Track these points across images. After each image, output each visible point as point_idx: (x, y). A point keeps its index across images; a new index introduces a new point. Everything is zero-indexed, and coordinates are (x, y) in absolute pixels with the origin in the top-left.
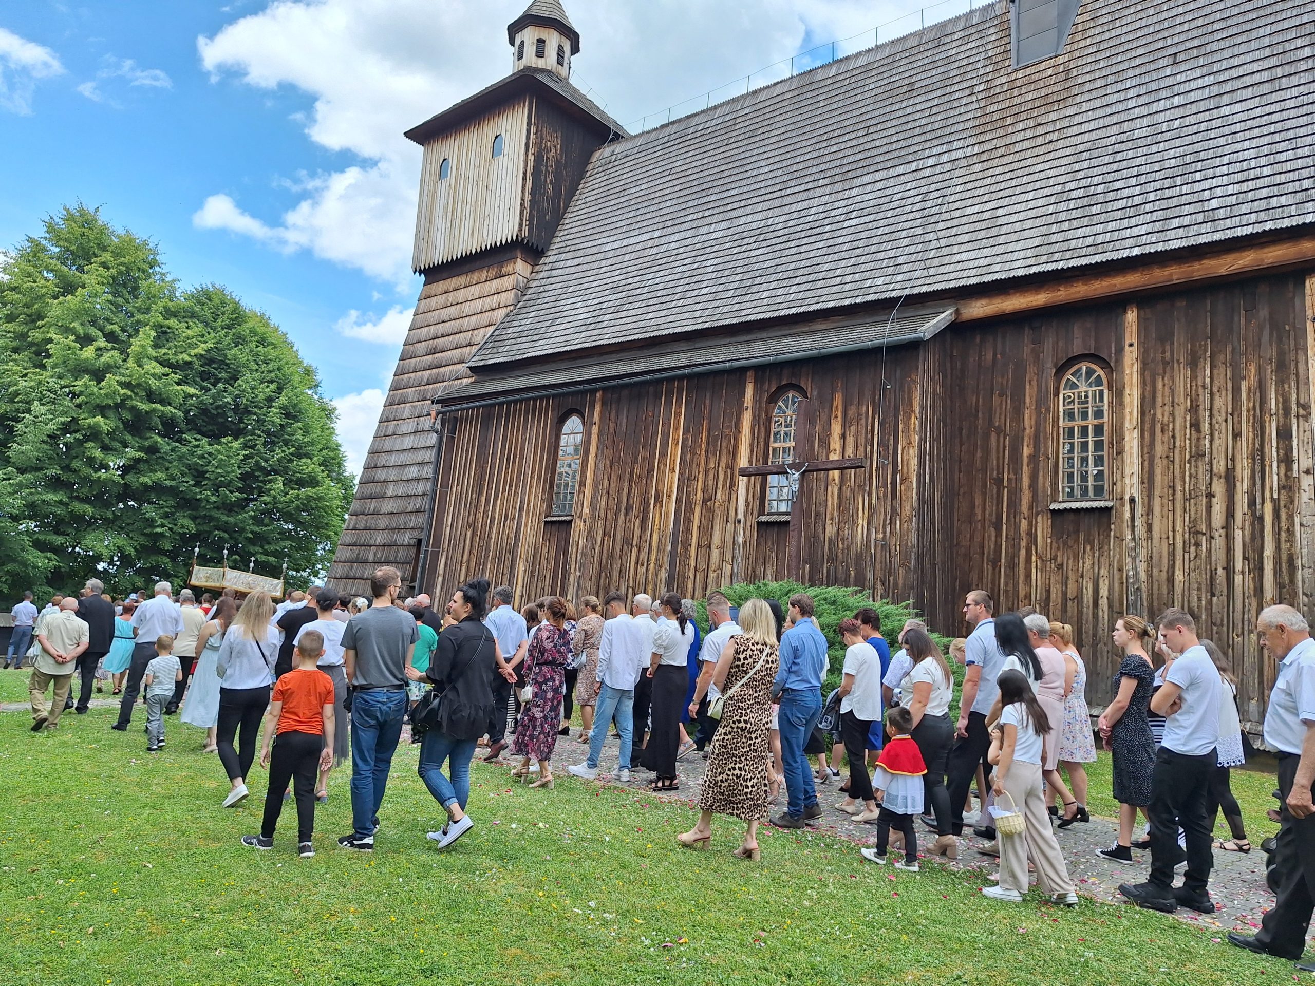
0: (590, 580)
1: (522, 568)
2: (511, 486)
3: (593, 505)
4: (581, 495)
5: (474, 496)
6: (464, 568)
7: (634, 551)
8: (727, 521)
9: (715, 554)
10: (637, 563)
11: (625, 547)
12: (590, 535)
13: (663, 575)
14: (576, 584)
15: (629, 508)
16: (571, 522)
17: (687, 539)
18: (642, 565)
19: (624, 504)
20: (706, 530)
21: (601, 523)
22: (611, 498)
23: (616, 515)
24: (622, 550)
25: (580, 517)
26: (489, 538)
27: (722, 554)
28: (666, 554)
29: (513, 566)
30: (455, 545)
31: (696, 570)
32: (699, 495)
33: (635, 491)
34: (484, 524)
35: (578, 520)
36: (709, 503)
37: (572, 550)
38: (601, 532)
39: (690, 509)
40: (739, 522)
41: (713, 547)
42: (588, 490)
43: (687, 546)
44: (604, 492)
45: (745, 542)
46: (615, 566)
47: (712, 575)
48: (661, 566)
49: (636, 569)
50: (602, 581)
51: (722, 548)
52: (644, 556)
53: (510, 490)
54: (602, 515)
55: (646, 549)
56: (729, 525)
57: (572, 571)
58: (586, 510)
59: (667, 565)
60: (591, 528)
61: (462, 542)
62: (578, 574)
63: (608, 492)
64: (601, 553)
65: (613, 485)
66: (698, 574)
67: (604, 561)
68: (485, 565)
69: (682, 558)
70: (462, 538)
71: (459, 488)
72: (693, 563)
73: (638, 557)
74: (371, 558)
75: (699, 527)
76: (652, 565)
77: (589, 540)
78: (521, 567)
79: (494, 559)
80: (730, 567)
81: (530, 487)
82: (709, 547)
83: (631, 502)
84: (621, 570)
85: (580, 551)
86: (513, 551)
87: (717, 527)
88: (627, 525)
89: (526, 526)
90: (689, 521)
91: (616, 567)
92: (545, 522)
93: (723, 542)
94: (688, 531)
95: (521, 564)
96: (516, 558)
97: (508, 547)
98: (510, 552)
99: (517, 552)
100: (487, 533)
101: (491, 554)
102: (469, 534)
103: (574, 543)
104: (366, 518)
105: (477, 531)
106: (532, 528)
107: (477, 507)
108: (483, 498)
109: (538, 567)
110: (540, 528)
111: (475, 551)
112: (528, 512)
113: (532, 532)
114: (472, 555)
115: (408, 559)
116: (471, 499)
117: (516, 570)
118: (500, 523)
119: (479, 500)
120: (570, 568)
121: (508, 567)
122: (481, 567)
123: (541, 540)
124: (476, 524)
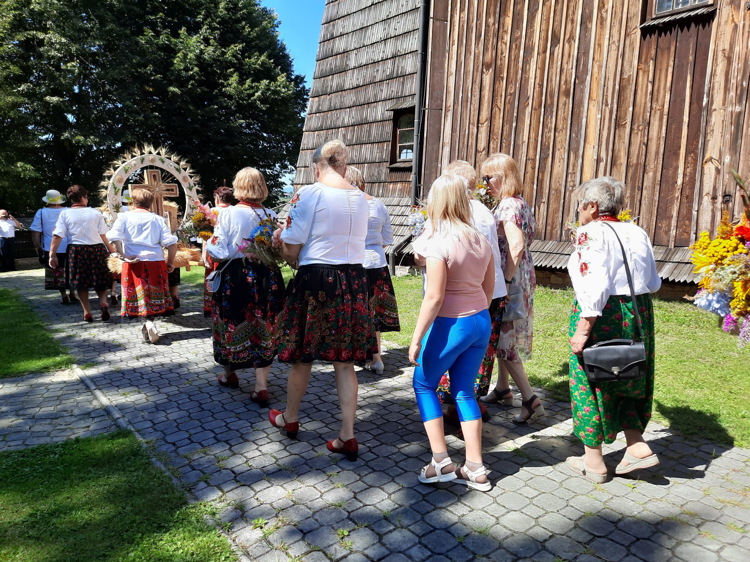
5: (491, 20)
6: (483, 130)
14: (731, 130)
16: (708, 16)
26: (526, 78)
29: (575, 115)
34: (513, 58)
35: (728, 10)
57: (718, 105)
61: (477, 93)
68: (520, 120)
70: (476, 87)
71: (465, 16)
78: (594, 114)
86: (572, 91)
89: (599, 45)
92: (644, 30)
95: (593, 110)
96: (581, 103)
97: (563, 87)
98: (567, 95)
99: (582, 91)
100: (520, 71)
101: (530, 102)
102: (488, 79)
103: (720, 54)
104: (328, 97)
105: (501, 72)
106: (614, 47)
107: (498, 36)
108: (509, 21)
109: (631, 109)
110: (632, 44)
111: (500, 103)
112: (602, 21)
113: (613, 54)
114: (496, 109)
115: (385, 137)
116: (487, 25)
117: (584, 120)
118: (545, 51)
119: (500, 24)
120: (711, 102)
121: (565, 119)
122: (514, 125)
123: (636, 62)
124: (499, 62)
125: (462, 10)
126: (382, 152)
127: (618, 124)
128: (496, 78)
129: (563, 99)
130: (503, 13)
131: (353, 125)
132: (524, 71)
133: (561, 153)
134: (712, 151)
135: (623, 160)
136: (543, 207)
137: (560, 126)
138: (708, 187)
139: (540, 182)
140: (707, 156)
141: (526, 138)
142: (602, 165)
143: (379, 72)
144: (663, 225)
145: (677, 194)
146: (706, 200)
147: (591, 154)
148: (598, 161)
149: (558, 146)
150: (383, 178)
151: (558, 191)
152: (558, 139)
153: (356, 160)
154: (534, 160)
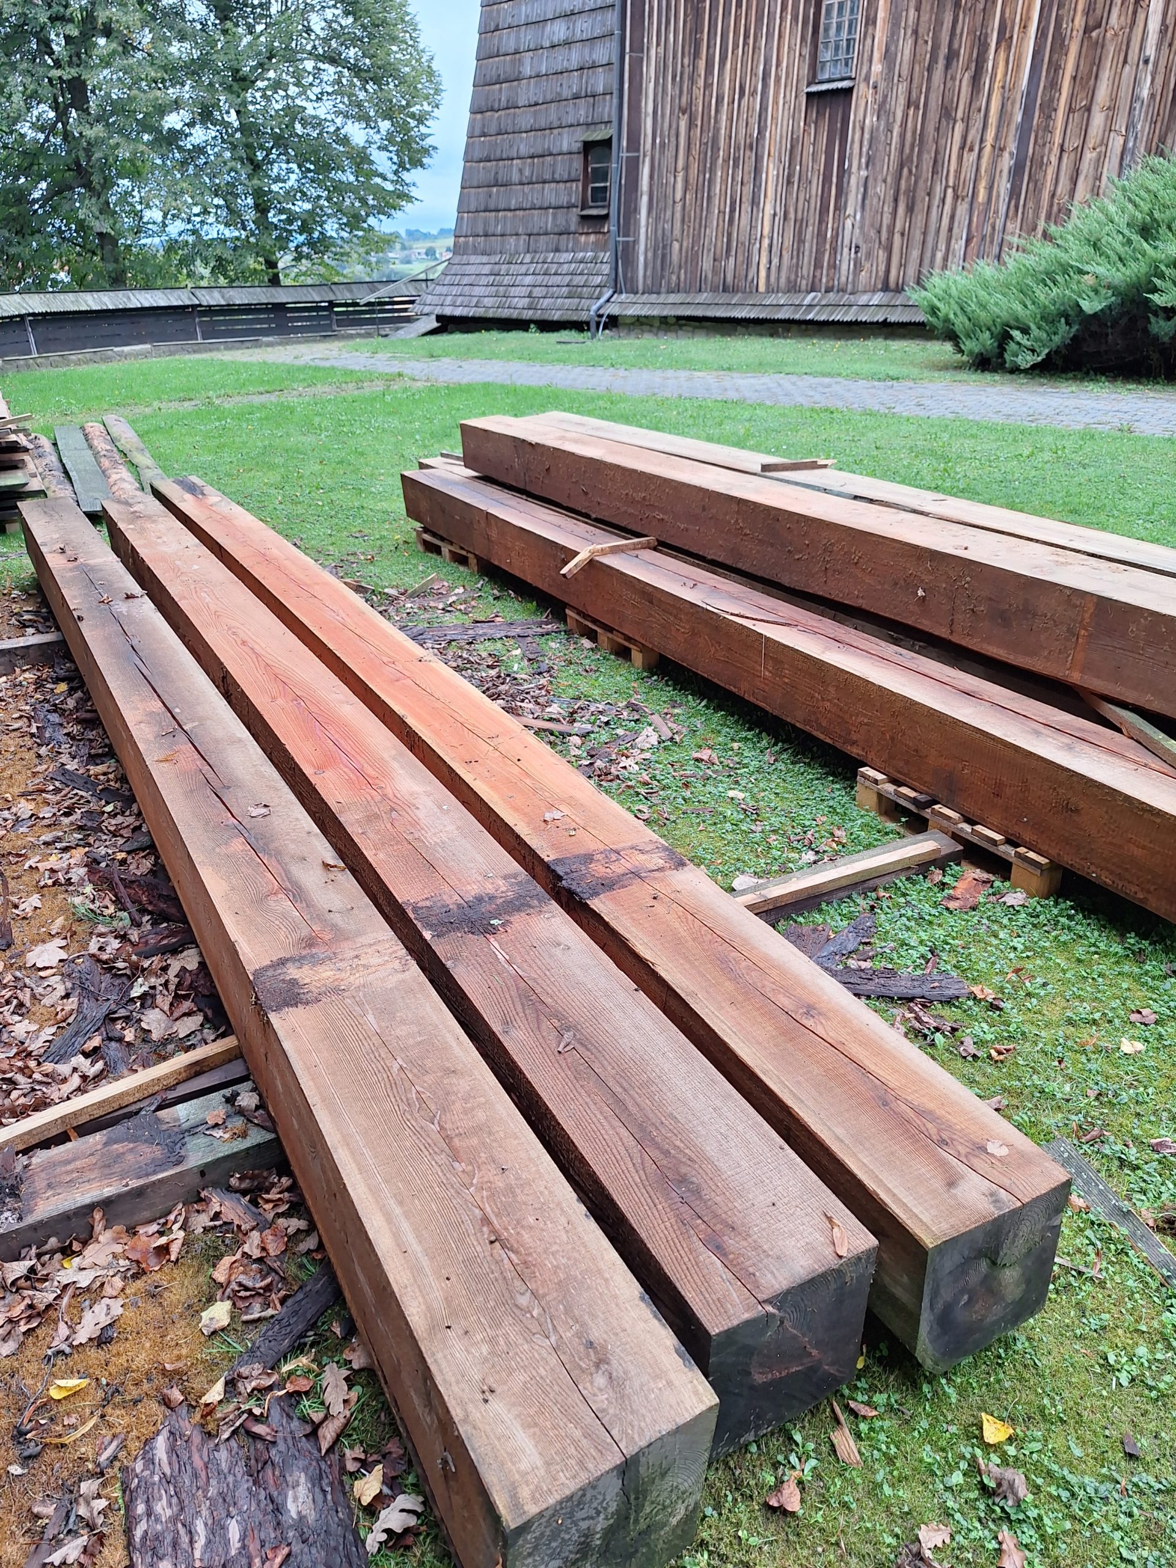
0: (885, 181)
1: (773, 172)
2: (746, 37)
3: (889, 57)
4: (869, 41)
5: (686, 61)
6: (680, 179)
7: (959, 127)
8: (1125, 62)
9: (1098, 119)
10: (962, 148)
11: (944, 122)
12: (882, 109)
13: (1006, 162)
14: (862, 189)
15: (952, 56)
16: (850, 90)
17: (1051, 100)
18: (971, 149)
19: (944, 50)
20: (1086, 81)
21: (903, 88)
22: (920, 41)
23: (930, 70)
24: (938, 129)
25: (867, 79)
26: (717, 130)
27: (1110, 121)
28: (1013, 127)
29: (757, 171)
30: (663, 145)
31: (1062, 150)
32: (1079, 21)
33: (965, 23)
34: (707, 106)
35: (863, 86)
36: (1094, 34)
37: (855, 135)
38: (902, 101)
39: (1060, 45)
40: (1146, 62)
41: (1096, 109)
42: (880, 32)
43: (1049, 109)
44: (909, 31)
45: (1152, 96)
46: (926, 156)
47: (1089, 156)
48: (1002, 150)
49: (960, 158)
50: (903, 182)
51: (1112, 109)
52: (974, 134)
53: (745, 43)
54: (905, 73)
55: (979, 124)
56: (1127, 68)
57: (854, 169)
58: (877, 68)
59: (1012, 147)
60: (885, 97)
61: (673, 139)
62: (864, 173)
63: (915, 32)
64: (903, 136)
65: (925, 18)
66: (1065, 156)
67: (907, 150)
68: (712, 171)
69: (1040, 133)
70: (673, 132)
71: (661, 50)
72: (1058, 140)
73: (964, 138)
74: (515, 177)
75: (1074, 78)
76: (988, 150)
77: (883, 118)
78: (771, 172)
79: (726, 161)
80: (1121, 140)
81: (780, 36)
82: (1088, 109)
83: (956, 46)
84: (935, 161)
85: (867, 136)
86: (755, 145)
87: (1106, 75)
88: (949, 84)
89: (776, 102)
90: (1056, 68)
91: (928, 159)
92: (809, 94)
93: (1114, 99)
94: (1054, 85)
95: (771, 166)
96: (762, 157)
97: (748, 141)
98: (751, 149)
99: (763, 147)
100: (712, 121)
101: (721, 153)
102: (683, 124)
103: (857, 124)
104: (497, 115)
105: (696, 119)
106: (787, 106)
107: (692, 80)
108: (702, 64)
109: (798, 168)
110: (800, 105)
111: (695, 152)
112: (778, 79)
113: (786, 112)
114: (691, 158)
115: (573, 175)
116: (682, 66)
117: (764, 176)
118: (733, 102)
119: (695, 67)
120: (850, 166)
121: (750, 173)
122: (707, 176)
123: (802, 124)
124: (693, 108)
125: (658, 44)
126: (570, 195)
127: (789, 182)
128: (691, 125)
129: (748, 153)
130: (696, 55)
131: (532, 157)
132: (716, 122)
133: (746, 207)
134: (850, 211)
135: (792, 215)
136: (732, 260)
137: (745, 181)
138: (847, 242)
139: (729, 235)
140: (847, 213)
141: (718, 191)
142: (777, 219)
143: (564, 86)
144: (818, 274)
145: (828, 246)
146: (846, 250)
147: (769, 210)
148: (775, 215)
149: (744, 200)
150: (573, 228)
151: (743, 244)
152: (744, 193)
153: (538, 204)
154: (724, 213)
